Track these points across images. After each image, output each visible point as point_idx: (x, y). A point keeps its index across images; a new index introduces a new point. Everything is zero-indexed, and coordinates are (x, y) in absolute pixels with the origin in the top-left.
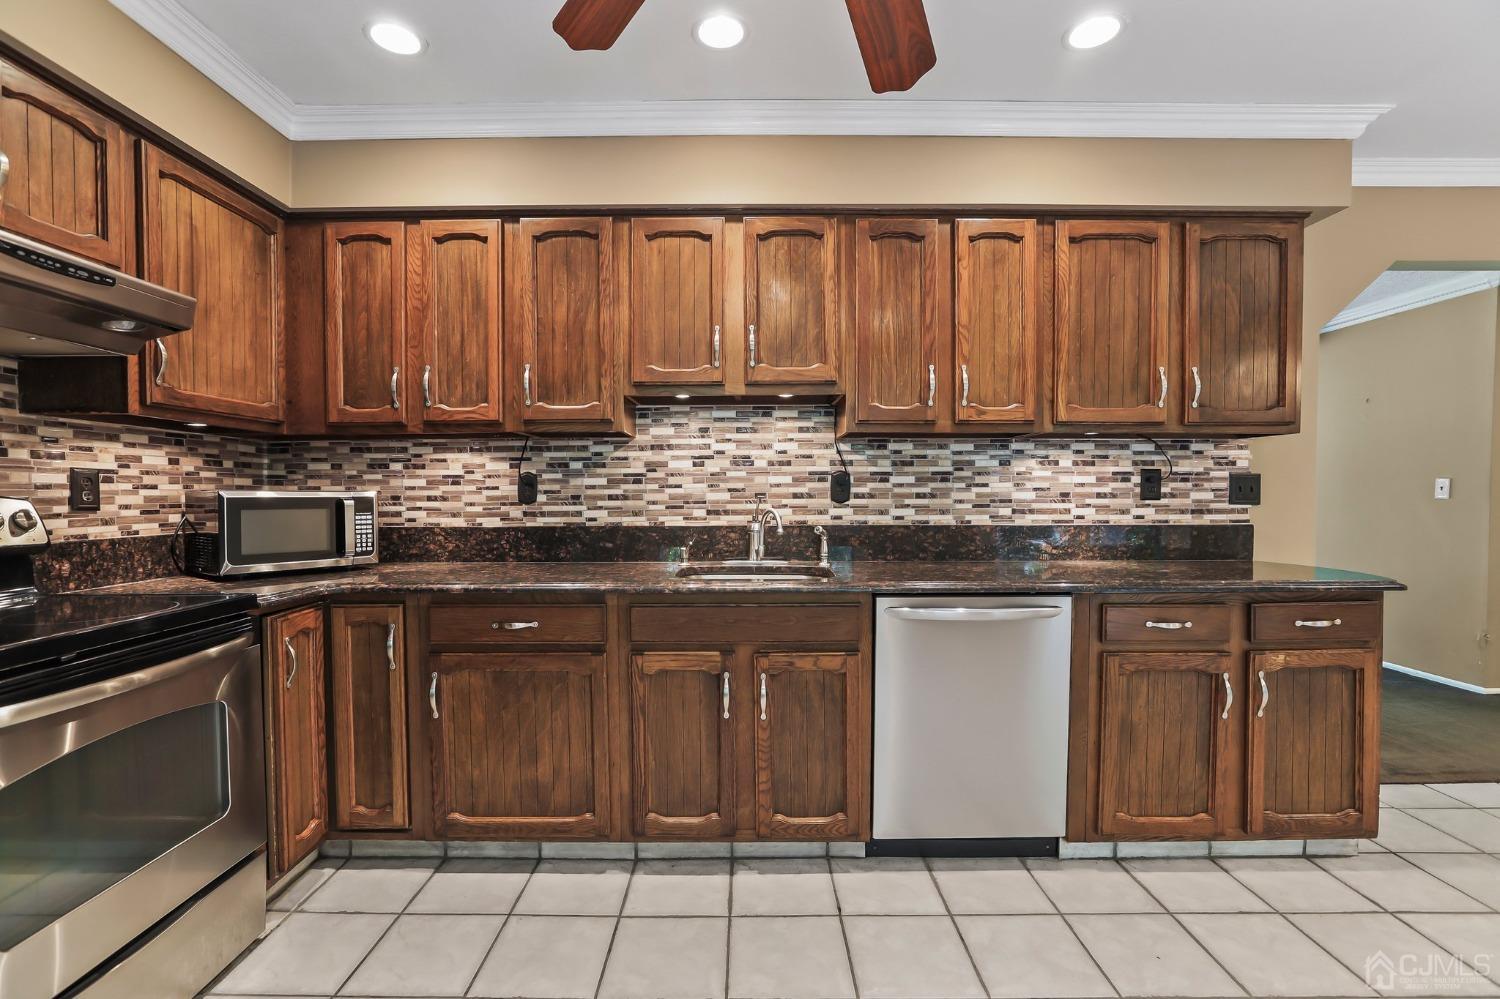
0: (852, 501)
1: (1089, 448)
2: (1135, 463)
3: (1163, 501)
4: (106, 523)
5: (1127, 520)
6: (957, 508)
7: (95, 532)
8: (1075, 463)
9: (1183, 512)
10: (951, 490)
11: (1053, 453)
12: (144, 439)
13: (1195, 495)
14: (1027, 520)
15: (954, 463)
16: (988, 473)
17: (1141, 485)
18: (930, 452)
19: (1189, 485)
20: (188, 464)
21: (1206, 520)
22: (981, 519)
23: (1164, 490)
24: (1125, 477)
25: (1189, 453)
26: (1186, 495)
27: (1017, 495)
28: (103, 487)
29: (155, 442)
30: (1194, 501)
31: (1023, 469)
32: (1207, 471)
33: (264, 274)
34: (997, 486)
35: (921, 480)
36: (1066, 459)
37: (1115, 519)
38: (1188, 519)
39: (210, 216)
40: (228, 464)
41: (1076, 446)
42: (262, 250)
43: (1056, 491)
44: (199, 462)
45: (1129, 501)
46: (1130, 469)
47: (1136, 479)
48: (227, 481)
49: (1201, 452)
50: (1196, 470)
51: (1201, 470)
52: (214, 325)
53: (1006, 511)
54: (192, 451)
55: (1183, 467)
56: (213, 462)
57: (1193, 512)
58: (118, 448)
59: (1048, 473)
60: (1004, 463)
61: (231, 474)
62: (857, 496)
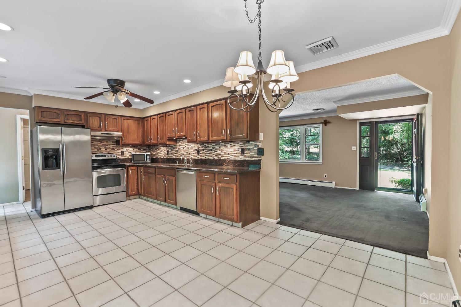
0: (200, 155)
1: (232, 143)
2: (240, 147)
3: (245, 155)
4: (125, 156)
5: (239, 159)
6: (213, 156)
7: (124, 158)
8: (230, 147)
9: (248, 157)
10: (212, 152)
11: (227, 145)
12: (130, 147)
13: (251, 153)
14: (223, 158)
15: (213, 147)
16: (217, 149)
17: (241, 151)
18: (209, 145)
19: (250, 151)
20: (136, 150)
21: (253, 159)
22: (216, 158)
23: (245, 152)
24: (238, 150)
25: (249, 144)
26: (249, 153)
27: (221, 153)
28: (124, 153)
29: (131, 147)
30: (251, 155)
31: (222, 148)
32: (253, 148)
33: (139, 127)
34: (219, 152)
35: (208, 151)
36: (229, 146)
37: (237, 158)
38: (249, 159)
39: (130, 122)
40: (142, 149)
41: (230, 143)
42: (139, 124)
43: (227, 153)
44: (137, 149)
45: (239, 155)
46: (239, 148)
47: (240, 150)
48: (142, 152)
49: (252, 144)
50: (251, 148)
51: (252, 148)
52: (131, 134)
53: (220, 157)
54: (136, 148)
55: (249, 147)
56: (139, 149)
57: (251, 157)
58: (126, 148)
59: (226, 149)
60: (220, 147)
61: (142, 151)
62: (201, 154)
